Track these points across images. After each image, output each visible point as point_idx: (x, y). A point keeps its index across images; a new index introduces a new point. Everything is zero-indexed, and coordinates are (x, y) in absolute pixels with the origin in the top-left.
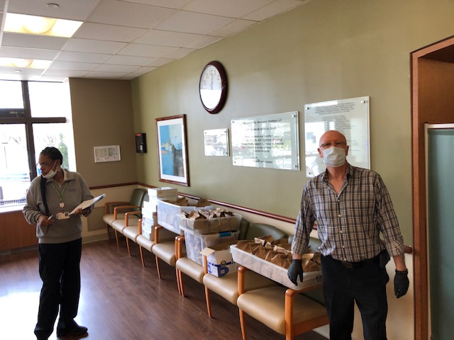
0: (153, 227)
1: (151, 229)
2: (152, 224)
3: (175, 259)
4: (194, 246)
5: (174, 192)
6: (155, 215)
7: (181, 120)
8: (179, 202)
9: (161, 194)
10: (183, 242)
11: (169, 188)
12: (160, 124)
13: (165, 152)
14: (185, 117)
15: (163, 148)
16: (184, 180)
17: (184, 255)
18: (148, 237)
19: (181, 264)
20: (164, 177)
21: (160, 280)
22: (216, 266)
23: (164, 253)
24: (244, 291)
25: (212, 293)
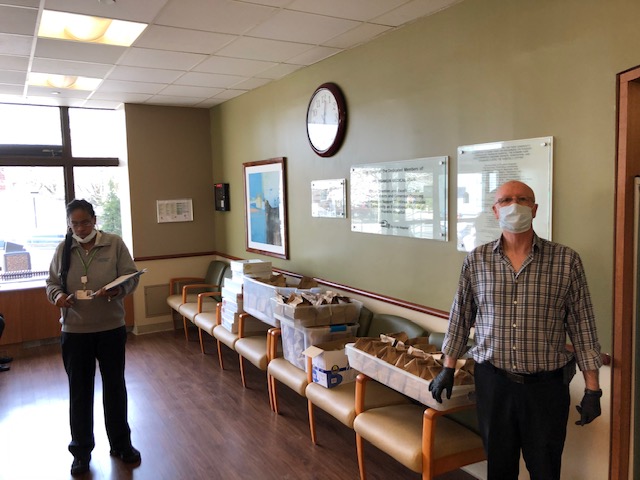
0: (237, 315)
1: (233, 317)
2: (236, 310)
3: (266, 361)
4: (294, 343)
5: (267, 267)
6: (240, 297)
7: (279, 167)
8: (274, 281)
9: (248, 269)
10: (279, 337)
11: (259, 261)
12: (250, 170)
13: (255, 210)
14: (285, 161)
15: (253, 205)
16: (281, 250)
17: (279, 354)
18: (230, 329)
19: (274, 367)
20: (252, 245)
21: (244, 390)
22: (325, 372)
23: (251, 351)
24: (364, 409)
25: (317, 410)
